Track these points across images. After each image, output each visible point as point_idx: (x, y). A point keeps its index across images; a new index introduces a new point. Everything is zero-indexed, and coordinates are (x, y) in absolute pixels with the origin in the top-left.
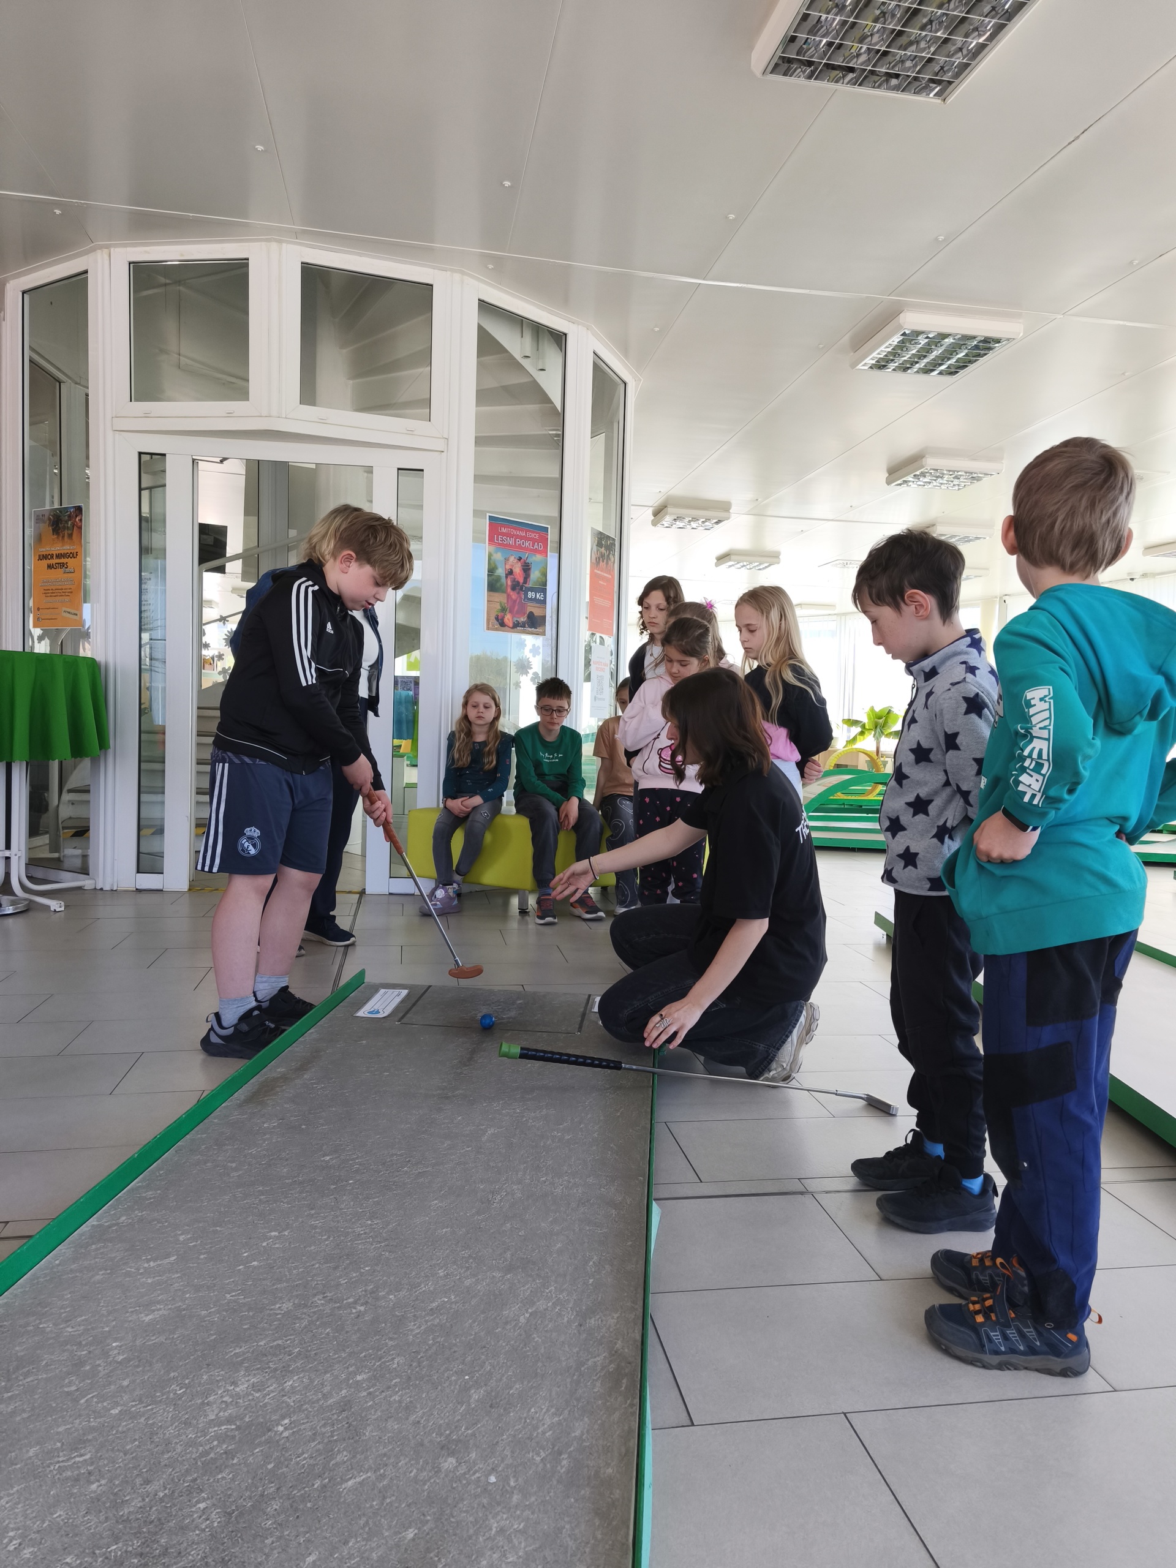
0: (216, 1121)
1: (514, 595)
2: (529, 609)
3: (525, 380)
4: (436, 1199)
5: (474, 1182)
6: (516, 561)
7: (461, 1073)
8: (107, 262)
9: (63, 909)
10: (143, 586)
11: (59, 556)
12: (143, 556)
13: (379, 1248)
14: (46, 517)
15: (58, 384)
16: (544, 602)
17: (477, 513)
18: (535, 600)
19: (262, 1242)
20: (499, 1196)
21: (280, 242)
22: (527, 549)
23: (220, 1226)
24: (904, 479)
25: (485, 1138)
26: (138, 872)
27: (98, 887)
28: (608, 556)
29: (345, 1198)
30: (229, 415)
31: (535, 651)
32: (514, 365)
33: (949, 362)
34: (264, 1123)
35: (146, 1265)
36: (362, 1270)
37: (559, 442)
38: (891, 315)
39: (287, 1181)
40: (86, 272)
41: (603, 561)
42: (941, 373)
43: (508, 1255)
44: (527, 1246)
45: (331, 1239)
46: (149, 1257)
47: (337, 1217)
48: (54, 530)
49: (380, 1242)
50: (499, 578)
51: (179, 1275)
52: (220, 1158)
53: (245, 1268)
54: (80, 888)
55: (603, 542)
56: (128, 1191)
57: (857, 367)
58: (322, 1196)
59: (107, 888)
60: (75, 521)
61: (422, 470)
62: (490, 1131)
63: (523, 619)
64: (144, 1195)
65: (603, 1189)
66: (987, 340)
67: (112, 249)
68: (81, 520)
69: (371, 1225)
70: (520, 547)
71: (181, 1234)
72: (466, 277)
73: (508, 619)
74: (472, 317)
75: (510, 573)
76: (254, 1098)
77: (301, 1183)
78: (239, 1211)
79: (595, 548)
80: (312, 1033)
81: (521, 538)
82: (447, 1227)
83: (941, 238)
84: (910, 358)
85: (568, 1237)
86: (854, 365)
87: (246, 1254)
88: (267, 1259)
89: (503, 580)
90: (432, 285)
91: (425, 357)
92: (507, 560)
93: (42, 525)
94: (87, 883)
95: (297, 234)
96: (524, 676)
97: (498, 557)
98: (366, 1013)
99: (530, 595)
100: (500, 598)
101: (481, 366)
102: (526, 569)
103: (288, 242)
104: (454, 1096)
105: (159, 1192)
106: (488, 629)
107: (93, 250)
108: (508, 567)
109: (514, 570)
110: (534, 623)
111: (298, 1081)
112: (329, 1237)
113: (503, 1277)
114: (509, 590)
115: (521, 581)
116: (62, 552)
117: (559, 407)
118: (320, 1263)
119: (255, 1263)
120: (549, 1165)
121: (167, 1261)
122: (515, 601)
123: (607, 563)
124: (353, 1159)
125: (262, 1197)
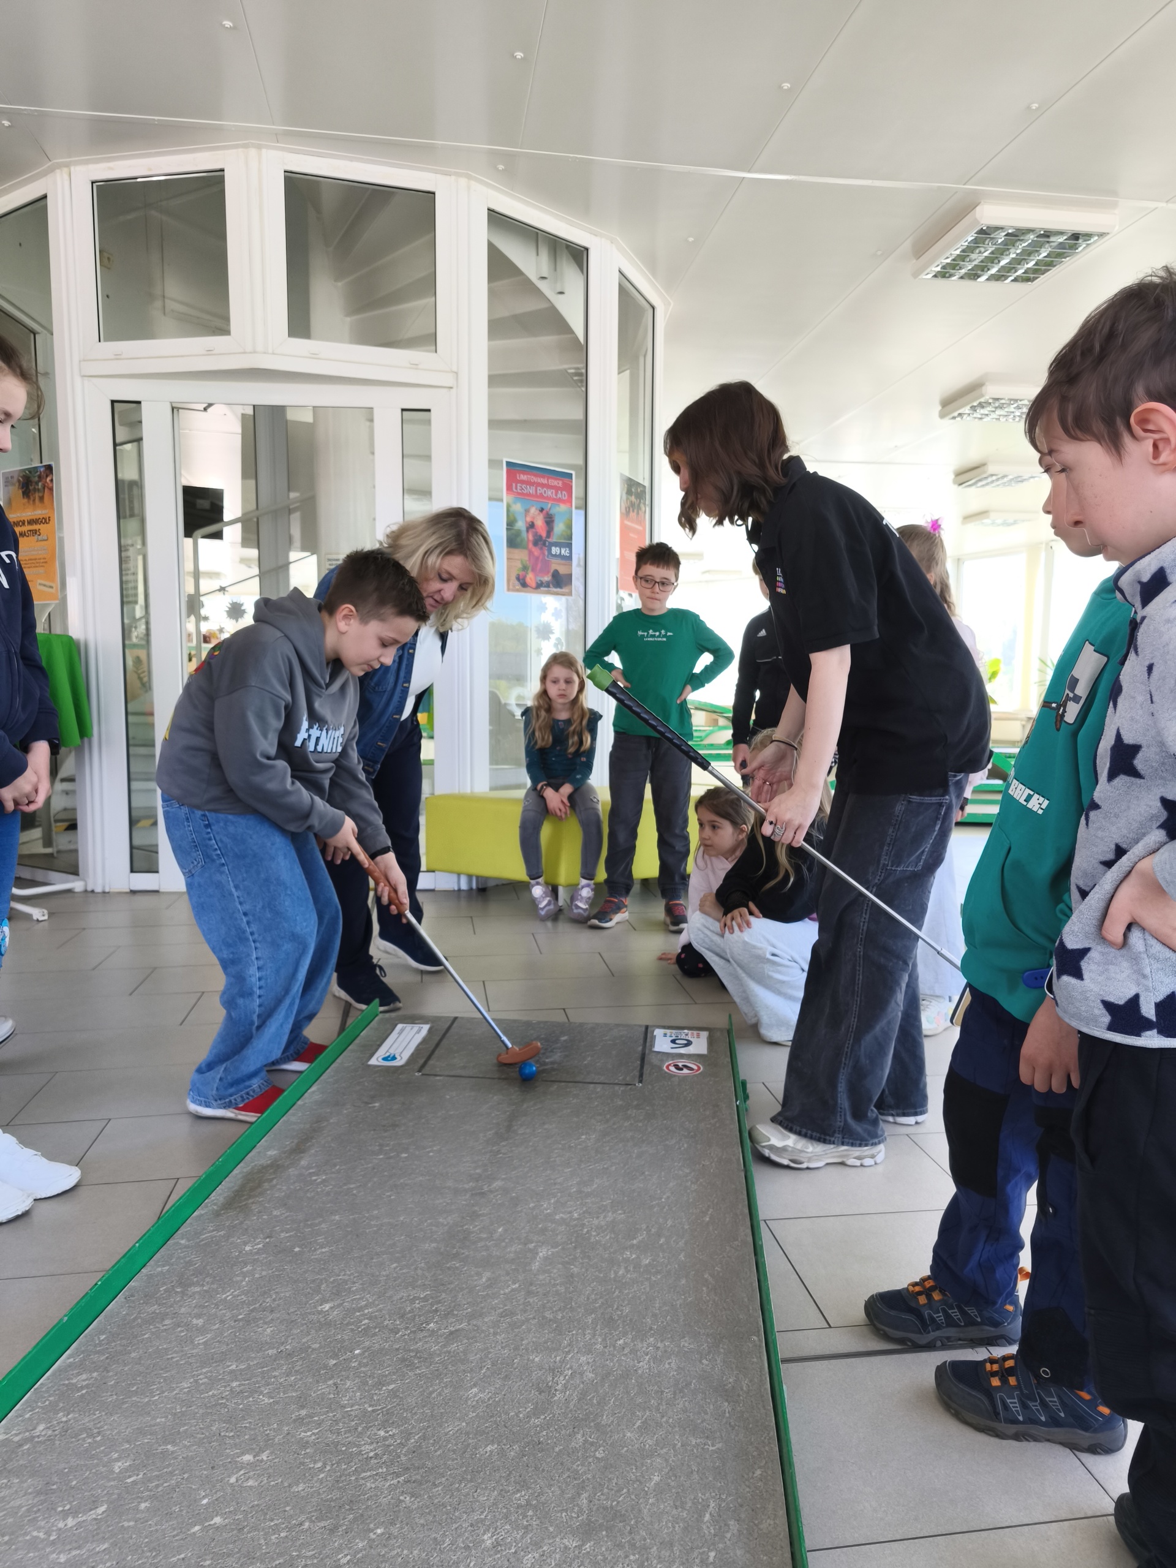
0: (183, 1242)
1: (536, 551)
2: (554, 567)
3: (543, 305)
4: (475, 1385)
5: (527, 1349)
6: (538, 512)
7: (499, 1152)
8: (67, 183)
9: (46, 917)
10: (123, 554)
11: (31, 522)
12: (121, 521)
13: (396, 1487)
14: (15, 480)
15: (32, 336)
16: (570, 558)
17: (493, 463)
18: (560, 556)
19: (229, 1476)
20: (562, 1378)
21: (259, 147)
22: (548, 498)
23: (174, 1443)
24: (960, 411)
25: (535, 1266)
26: (132, 871)
27: (89, 889)
28: (639, 505)
29: (348, 1383)
30: (209, 352)
31: (556, 614)
32: (528, 287)
33: (1027, 266)
34: (245, 1244)
35: (61, 1525)
36: (372, 1536)
37: (583, 379)
38: (967, 207)
39: (270, 1352)
40: (45, 197)
41: (633, 511)
42: (1015, 280)
43: (584, 1501)
44: (610, 1480)
45: (328, 1468)
46: (68, 1507)
47: (337, 1422)
48: (24, 493)
49: (398, 1475)
50: (518, 533)
51: (106, 1546)
52: (183, 1310)
53: (202, 1530)
54: (69, 891)
55: (633, 490)
56: (54, 1374)
57: (920, 277)
58: (318, 1382)
59: (99, 889)
60: (46, 482)
61: (429, 410)
62: (543, 1252)
63: (547, 578)
64: (74, 1381)
65: (704, 1361)
66: (1076, 237)
67: (72, 168)
68: (52, 480)
69: (385, 1439)
70: (541, 496)
71: (118, 1460)
72: (473, 183)
73: (530, 578)
74: (480, 233)
75: (531, 526)
76: (237, 1201)
77: (290, 1355)
78: (201, 1411)
79: (624, 496)
80: (314, 1092)
81: (543, 486)
82: (492, 1443)
83: (1034, 106)
84: (982, 262)
85: (667, 1461)
86: (916, 274)
87: (205, 1501)
88: (235, 1512)
89: (524, 534)
90: (434, 193)
91: (428, 285)
92: (527, 511)
93: (11, 488)
94: (77, 885)
95: (277, 136)
96: (546, 641)
97: (518, 508)
98: (380, 1059)
99: (555, 550)
100: (521, 555)
101: (492, 293)
102: (549, 521)
103: (268, 147)
104: (491, 1191)
105: (95, 1374)
106: (509, 590)
107: (51, 170)
108: (529, 519)
109: (536, 523)
110: (560, 582)
111: (292, 1171)
112: (325, 1465)
113: (580, 1547)
114: (531, 545)
115: (544, 535)
116: (34, 518)
117: (582, 339)
118: (312, 1521)
119: (217, 1520)
120: (627, 1316)
121: (92, 1515)
122: (537, 558)
123: (638, 513)
124: (360, 1309)
125: (235, 1384)
